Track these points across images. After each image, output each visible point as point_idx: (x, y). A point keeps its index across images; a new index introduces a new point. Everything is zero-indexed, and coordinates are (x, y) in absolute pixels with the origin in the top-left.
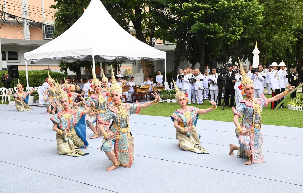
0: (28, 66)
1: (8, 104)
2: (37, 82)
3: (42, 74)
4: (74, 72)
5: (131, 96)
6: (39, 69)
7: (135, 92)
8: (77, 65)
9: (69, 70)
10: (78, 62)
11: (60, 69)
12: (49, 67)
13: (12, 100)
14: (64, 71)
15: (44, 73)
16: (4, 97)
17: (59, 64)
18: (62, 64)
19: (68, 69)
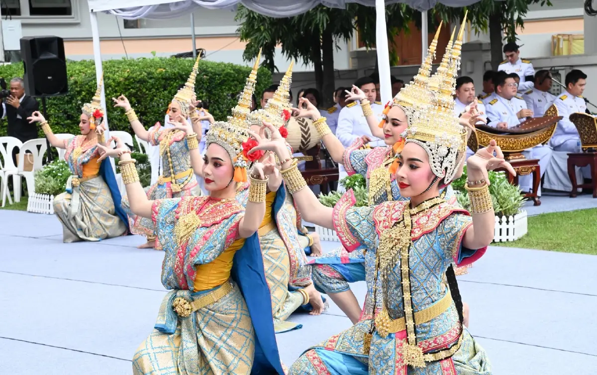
0: (102, 39)
1: (25, 209)
2: (146, 108)
3: (166, 72)
4: (306, 63)
5: (564, 166)
6: (154, 53)
7: (584, 144)
8: (317, 25)
9: (283, 52)
10: (322, 11)
11: (244, 48)
12: (198, 41)
13: (40, 190)
14: (260, 59)
15: (176, 71)
16: (10, 179)
17: (237, 27)
18: (253, 26)
19: (278, 48)
